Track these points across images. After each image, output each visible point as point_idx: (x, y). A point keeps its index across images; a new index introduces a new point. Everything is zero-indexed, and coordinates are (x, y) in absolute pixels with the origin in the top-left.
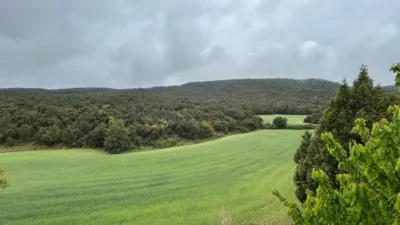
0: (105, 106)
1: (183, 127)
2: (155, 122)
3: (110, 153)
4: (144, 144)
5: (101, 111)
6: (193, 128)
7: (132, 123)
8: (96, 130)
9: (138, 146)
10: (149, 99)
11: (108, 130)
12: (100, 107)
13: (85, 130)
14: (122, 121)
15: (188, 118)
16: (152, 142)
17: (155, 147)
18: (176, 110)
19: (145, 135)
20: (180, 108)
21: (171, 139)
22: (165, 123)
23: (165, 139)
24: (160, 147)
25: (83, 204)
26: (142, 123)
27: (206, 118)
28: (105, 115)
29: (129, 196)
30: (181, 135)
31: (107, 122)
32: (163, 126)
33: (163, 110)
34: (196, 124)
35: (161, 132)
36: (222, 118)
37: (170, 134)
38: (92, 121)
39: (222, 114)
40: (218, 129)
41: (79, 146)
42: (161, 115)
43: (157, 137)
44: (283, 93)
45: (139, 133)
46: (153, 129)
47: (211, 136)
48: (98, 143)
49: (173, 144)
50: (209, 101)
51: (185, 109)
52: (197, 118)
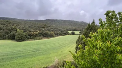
0: (16, 25)
1: (44, 33)
2: (35, 31)
3: (18, 41)
4: (31, 39)
5: (13, 27)
6: (48, 34)
7: (26, 31)
8: (12, 33)
9: (28, 39)
10: (32, 24)
11: (17, 33)
12: (13, 25)
13: (7, 33)
14: (23, 31)
15: (46, 31)
16: (34, 38)
17: (35, 39)
18: (43, 28)
19: (31, 35)
20: (44, 27)
21: (40, 37)
22: (38, 32)
23: (39, 37)
24: (37, 39)
25: (7, 59)
26: (30, 31)
27: (52, 31)
28: (15, 28)
29: (25, 55)
30: (44, 36)
31: (16, 30)
32: (37, 33)
33: (38, 28)
34: (49, 33)
35: (37, 34)
36: (57, 31)
37: (40, 35)
38: (9, 30)
39: (57, 30)
40: (56, 34)
41: (5, 39)
42: (37, 29)
43: (35, 36)
44: (75, 25)
45: (29, 35)
46: (34, 34)
47: (53, 36)
48: (13, 38)
49: (41, 39)
50: (53, 26)
51: (45, 28)
52: (49, 31)
